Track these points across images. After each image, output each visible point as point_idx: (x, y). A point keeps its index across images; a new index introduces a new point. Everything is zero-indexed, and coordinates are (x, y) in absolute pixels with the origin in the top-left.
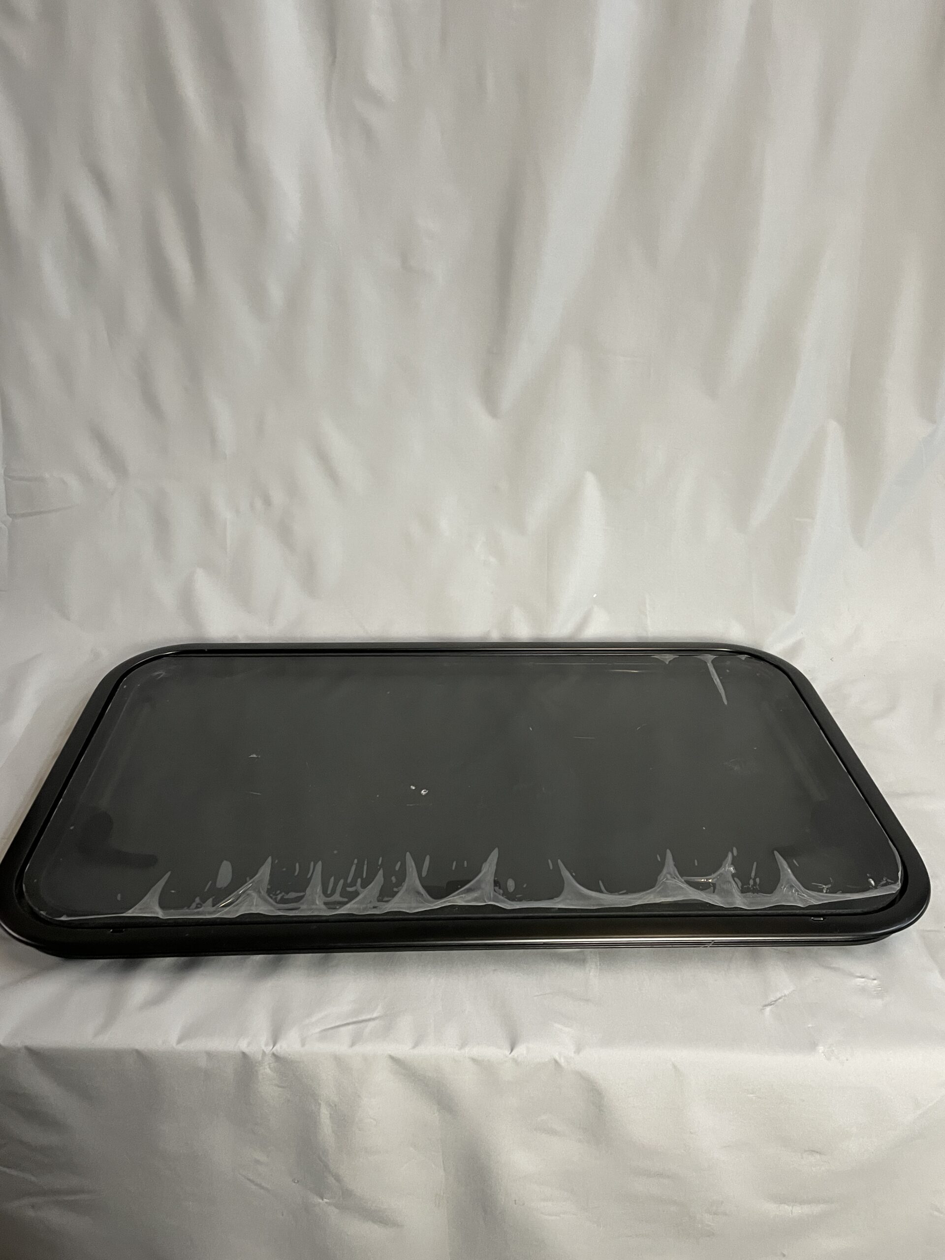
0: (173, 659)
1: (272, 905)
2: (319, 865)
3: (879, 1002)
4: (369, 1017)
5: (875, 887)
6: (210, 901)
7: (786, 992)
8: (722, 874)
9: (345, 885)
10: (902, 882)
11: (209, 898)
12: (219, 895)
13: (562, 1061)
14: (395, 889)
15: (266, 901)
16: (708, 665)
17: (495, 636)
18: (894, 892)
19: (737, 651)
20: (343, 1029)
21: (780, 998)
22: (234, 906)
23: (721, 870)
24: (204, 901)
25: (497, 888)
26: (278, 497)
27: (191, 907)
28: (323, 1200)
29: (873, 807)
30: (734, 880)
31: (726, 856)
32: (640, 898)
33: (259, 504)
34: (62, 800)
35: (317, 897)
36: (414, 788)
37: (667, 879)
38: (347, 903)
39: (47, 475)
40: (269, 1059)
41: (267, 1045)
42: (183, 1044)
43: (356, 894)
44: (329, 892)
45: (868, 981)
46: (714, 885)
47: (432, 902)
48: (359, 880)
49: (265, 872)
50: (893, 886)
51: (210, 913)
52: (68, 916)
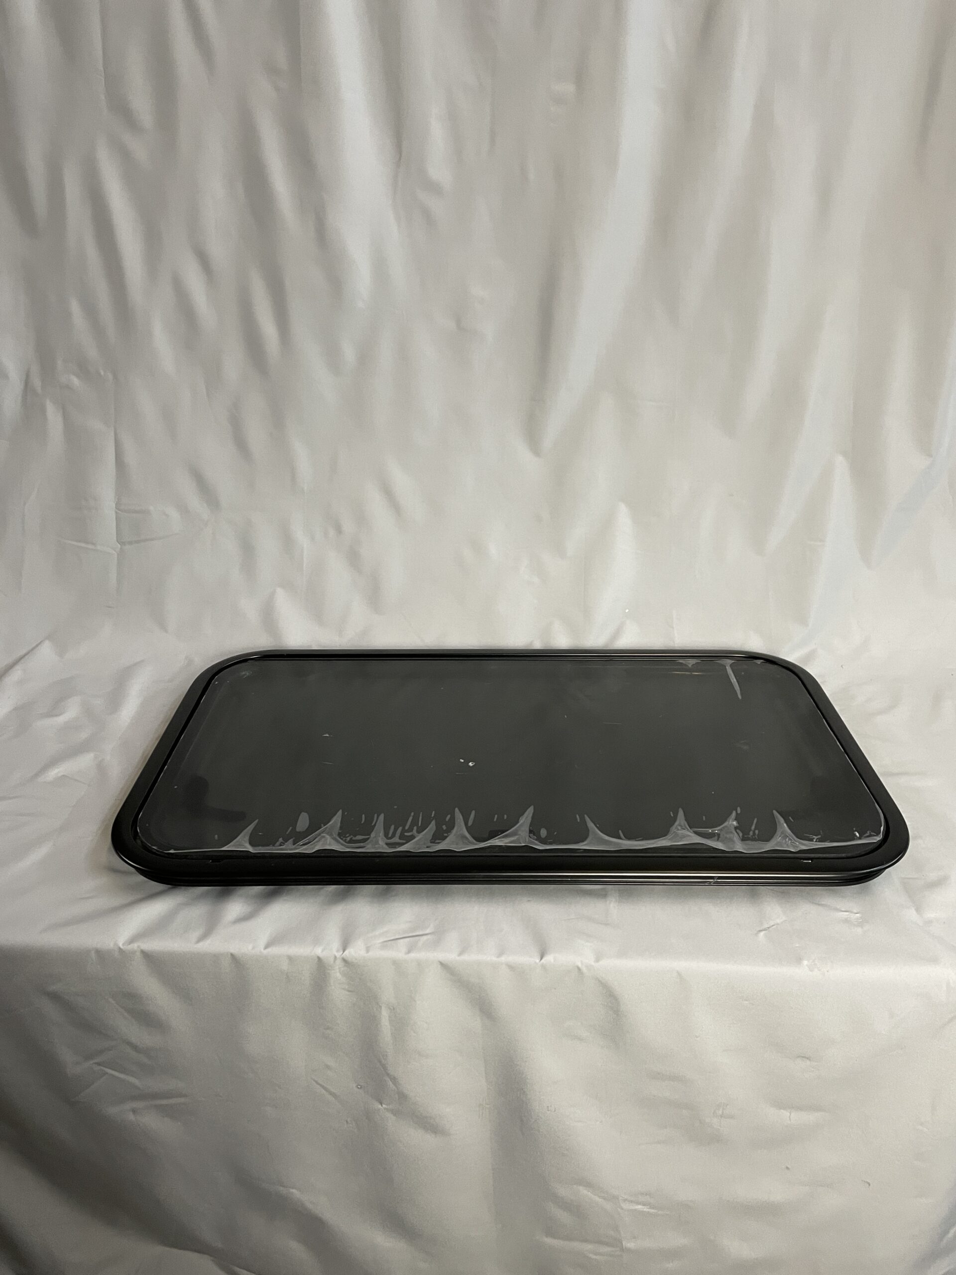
0: (257, 663)
1: (342, 845)
2: (382, 817)
3: (859, 930)
4: (421, 933)
5: (860, 838)
6: (291, 841)
7: (778, 921)
8: (726, 827)
9: (403, 831)
10: (884, 835)
11: (290, 839)
12: (298, 837)
13: (584, 969)
14: (445, 835)
15: (339, 842)
16: (727, 668)
17: (538, 645)
18: (875, 841)
19: (753, 657)
20: (402, 941)
21: (773, 926)
22: (311, 845)
23: (726, 824)
24: (286, 840)
25: (531, 835)
26: (348, 526)
27: (276, 845)
28: (382, 1106)
29: (865, 779)
30: (736, 832)
31: (731, 813)
32: (653, 844)
33: (332, 532)
34: (166, 767)
35: (380, 838)
36: (462, 761)
37: (678, 830)
38: (404, 844)
39: (151, 508)
40: (339, 962)
41: (338, 951)
42: (269, 950)
43: (413, 837)
44: (390, 836)
45: (851, 914)
46: (719, 835)
47: (476, 844)
48: (415, 828)
49: (337, 820)
50: (875, 837)
51: (291, 850)
52: (175, 850)
